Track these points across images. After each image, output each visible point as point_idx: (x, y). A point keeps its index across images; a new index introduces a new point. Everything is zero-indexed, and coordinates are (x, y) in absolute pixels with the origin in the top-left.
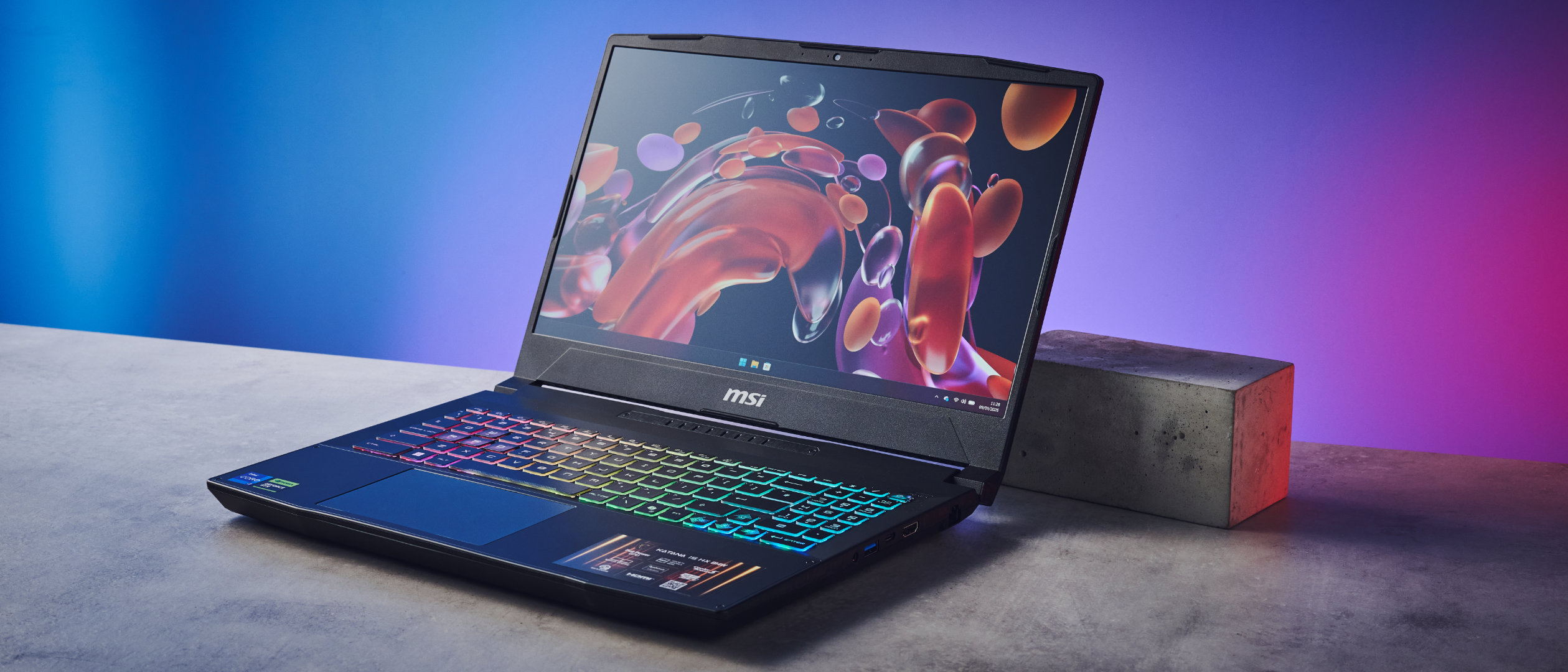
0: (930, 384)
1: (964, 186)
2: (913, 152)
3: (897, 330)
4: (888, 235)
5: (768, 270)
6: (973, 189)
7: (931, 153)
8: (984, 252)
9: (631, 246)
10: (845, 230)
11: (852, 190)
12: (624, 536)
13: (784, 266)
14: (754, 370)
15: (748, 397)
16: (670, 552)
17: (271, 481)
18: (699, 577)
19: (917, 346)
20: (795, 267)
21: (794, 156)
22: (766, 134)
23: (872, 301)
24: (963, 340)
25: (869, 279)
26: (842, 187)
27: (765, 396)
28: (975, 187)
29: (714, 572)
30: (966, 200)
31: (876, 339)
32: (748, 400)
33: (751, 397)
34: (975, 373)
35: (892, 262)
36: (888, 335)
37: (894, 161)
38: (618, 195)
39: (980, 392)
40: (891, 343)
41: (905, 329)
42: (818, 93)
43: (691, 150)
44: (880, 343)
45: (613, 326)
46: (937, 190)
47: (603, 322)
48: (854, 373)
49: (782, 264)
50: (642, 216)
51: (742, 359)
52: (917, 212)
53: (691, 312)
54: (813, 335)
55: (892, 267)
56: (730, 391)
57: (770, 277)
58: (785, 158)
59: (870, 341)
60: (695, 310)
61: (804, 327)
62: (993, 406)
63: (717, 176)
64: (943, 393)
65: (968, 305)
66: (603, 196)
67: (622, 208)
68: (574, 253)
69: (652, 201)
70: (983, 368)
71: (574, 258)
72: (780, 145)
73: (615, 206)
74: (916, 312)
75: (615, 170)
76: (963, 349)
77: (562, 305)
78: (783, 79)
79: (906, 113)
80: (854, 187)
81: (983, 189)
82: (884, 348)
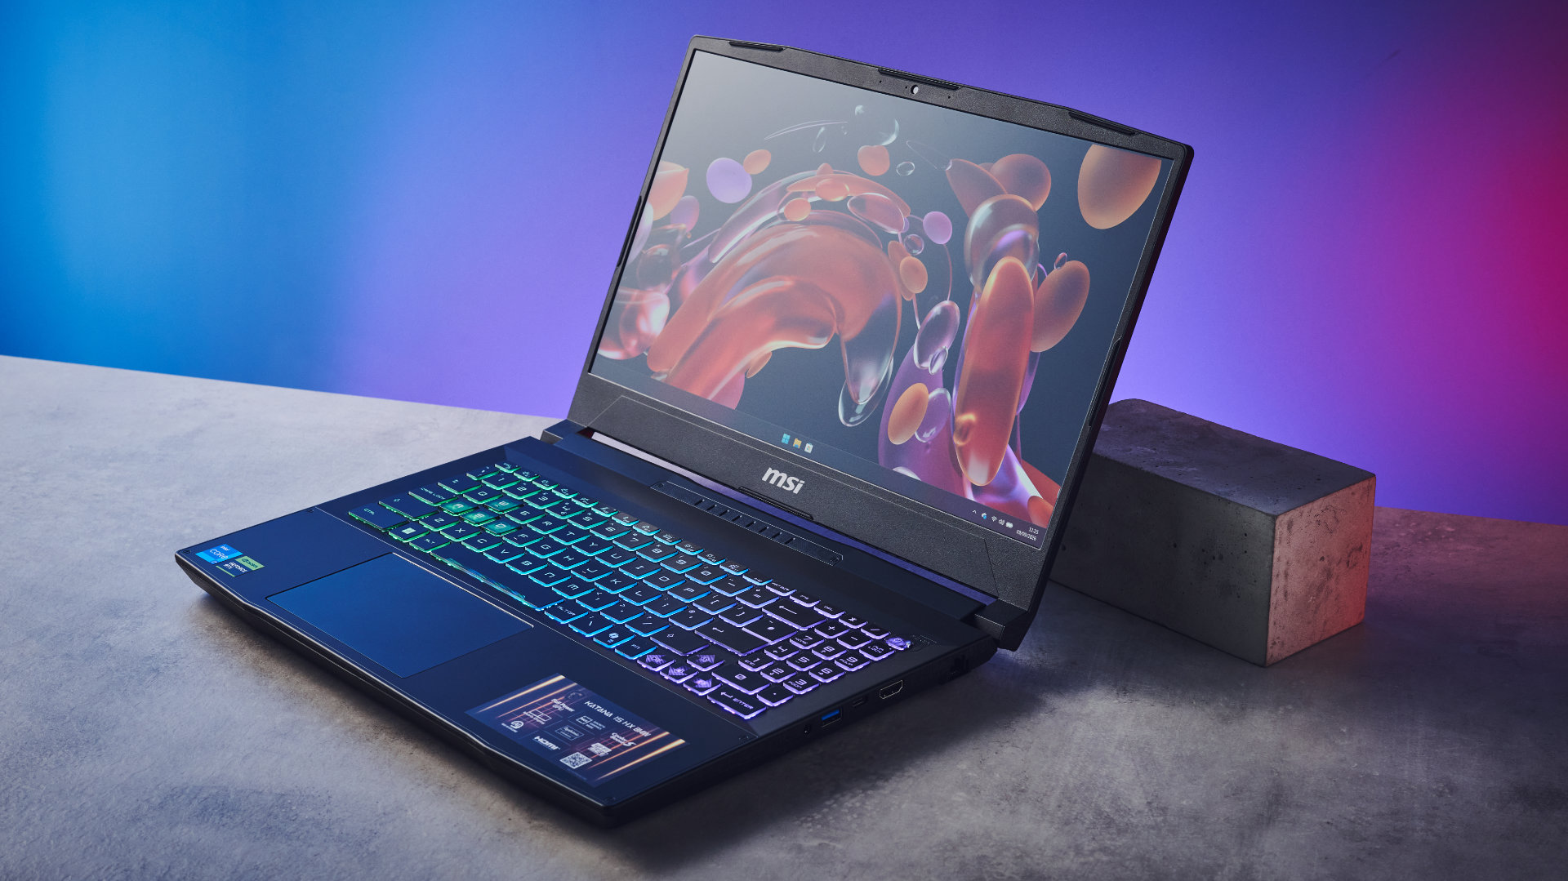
0: (970, 496)
1: (1030, 262)
2: (981, 215)
3: (942, 425)
4: (945, 310)
5: (820, 335)
6: (1039, 269)
7: (1001, 218)
8: (1043, 346)
9: (691, 287)
10: (903, 300)
11: (914, 251)
12: (561, 677)
13: (837, 333)
14: (795, 450)
15: (786, 480)
16: (598, 707)
17: (237, 560)
18: (610, 750)
19: (961, 448)
20: (849, 335)
21: (860, 203)
22: (835, 172)
23: (920, 387)
24: (1009, 448)
25: (921, 361)
26: (904, 247)
27: (803, 482)
28: (1041, 266)
29: (630, 744)
30: (1030, 281)
31: (921, 434)
32: (786, 484)
33: (790, 480)
34: (1017, 489)
35: (946, 345)
36: (933, 431)
37: (961, 221)
38: (683, 226)
39: (1019, 512)
40: (935, 440)
41: (951, 426)
42: (891, 131)
43: (759, 182)
44: (924, 439)
45: (665, 377)
46: (1001, 264)
47: (657, 371)
48: (895, 469)
49: (835, 330)
50: (704, 254)
51: (785, 436)
52: (977, 288)
53: (741, 371)
54: (858, 418)
55: (945, 350)
56: (770, 471)
57: (820, 344)
58: (851, 204)
59: (914, 435)
60: (746, 371)
61: (850, 409)
62: (1031, 533)
63: (782, 216)
64: (981, 508)
65: (1018, 408)
66: (669, 224)
67: (686, 241)
68: (636, 287)
69: (715, 238)
70: (1026, 486)
71: (635, 293)
72: (847, 188)
73: (680, 238)
74: (964, 409)
75: (683, 196)
76: (1007, 459)
77: (619, 345)
78: (859, 108)
79: (979, 166)
80: (916, 249)
81: (1049, 270)
82: (927, 446)
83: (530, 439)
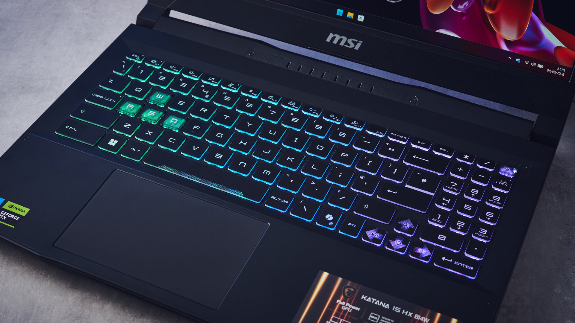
0: (504, 47)
12: (326, 275)
14: (349, 19)
15: (347, 41)
16: (374, 300)
19: (491, 15)
24: (533, 15)
27: (362, 42)
31: (455, 7)
32: (347, 43)
33: (350, 41)
34: (543, 42)
36: (466, 3)
39: (548, 58)
40: (468, 11)
41: (481, 1)
44: (459, 10)
48: (437, 31)
51: (339, 10)
56: (331, 35)
59: (450, 7)
62: (559, 71)
64: (515, 56)
70: (551, 40)
76: (533, 22)
82: (462, 14)
83: (132, 25)
